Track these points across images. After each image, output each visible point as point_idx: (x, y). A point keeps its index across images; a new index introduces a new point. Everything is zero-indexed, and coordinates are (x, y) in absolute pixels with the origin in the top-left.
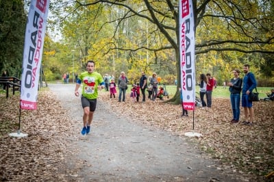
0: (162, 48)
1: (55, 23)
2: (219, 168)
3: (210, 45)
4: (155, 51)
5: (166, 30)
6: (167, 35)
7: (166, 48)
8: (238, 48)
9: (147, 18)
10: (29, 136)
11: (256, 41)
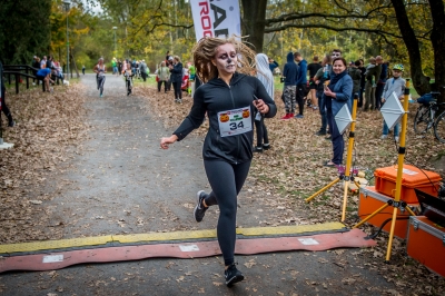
2: (250, 190)
3: (288, 20)
8: (329, 24)
10: (15, 147)
11: (354, 16)
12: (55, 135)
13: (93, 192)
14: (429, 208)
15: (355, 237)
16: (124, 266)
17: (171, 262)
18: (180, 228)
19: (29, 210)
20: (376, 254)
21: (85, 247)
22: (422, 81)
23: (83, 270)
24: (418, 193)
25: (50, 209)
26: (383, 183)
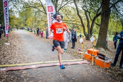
1: (17, 12)
9: (43, 12)
10: (10, 44)
14: (99, 56)
15: (86, 61)
16: (48, 67)
17: (56, 66)
18: (54, 60)
20: (90, 64)
21: (39, 64)
22: (86, 33)
23: (41, 68)
24: (97, 53)
26: (89, 52)
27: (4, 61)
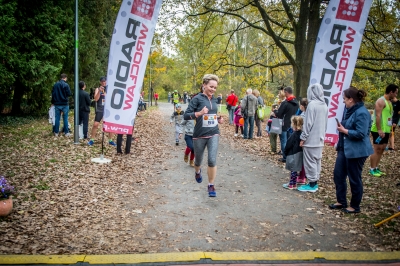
0: (278, 65)
1: (161, 36)
2: (319, 212)
4: (271, 68)
5: (284, 44)
6: (284, 50)
7: (283, 64)
8: (370, 66)
9: (262, 29)
10: (112, 162)
11: (390, 59)
12: (143, 153)
13: (180, 206)
19: (129, 221)
25: (146, 222)
27: (46, 238)
